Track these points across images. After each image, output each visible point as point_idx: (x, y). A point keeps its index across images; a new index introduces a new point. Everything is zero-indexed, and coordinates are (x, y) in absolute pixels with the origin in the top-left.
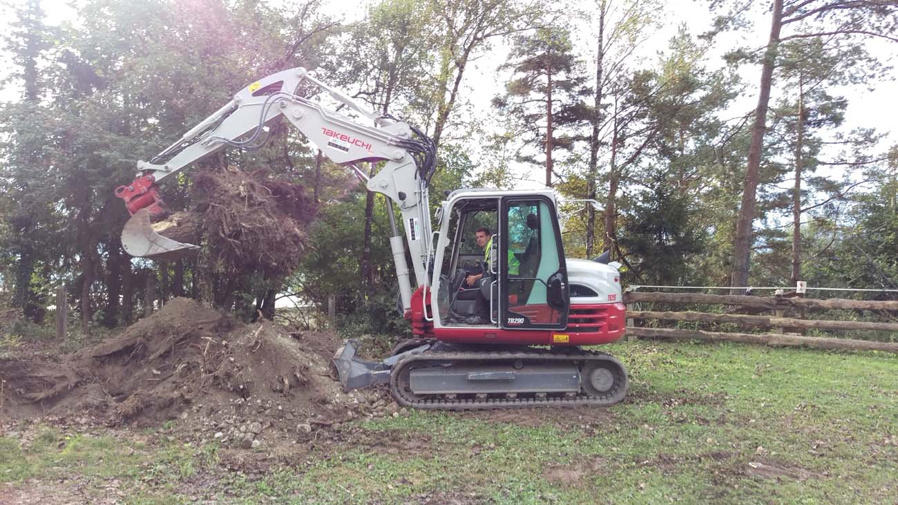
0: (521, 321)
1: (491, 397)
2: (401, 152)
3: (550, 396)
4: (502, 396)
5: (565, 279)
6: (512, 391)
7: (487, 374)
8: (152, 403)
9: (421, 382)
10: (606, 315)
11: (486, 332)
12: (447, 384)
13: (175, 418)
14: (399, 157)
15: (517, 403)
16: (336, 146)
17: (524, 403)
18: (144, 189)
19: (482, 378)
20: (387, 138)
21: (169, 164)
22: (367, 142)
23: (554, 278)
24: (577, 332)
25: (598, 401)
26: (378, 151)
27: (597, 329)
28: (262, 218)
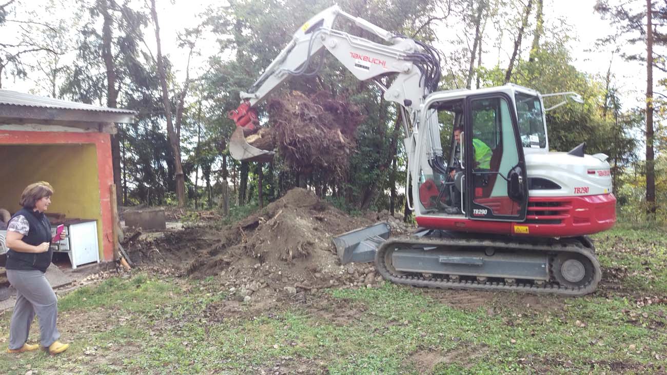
0: (484, 212)
1: (462, 278)
2: (409, 65)
3: (519, 282)
4: (474, 279)
5: (523, 173)
6: (482, 275)
7: (456, 259)
8: (206, 262)
9: (401, 261)
10: (570, 207)
11: (456, 221)
12: (425, 265)
13: (217, 274)
14: (406, 69)
15: (488, 286)
16: (360, 66)
17: (494, 286)
18: (244, 112)
19: (451, 262)
20: (396, 54)
21: (258, 93)
22: (382, 59)
23: (513, 172)
24: (537, 223)
25: (569, 292)
26: (391, 66)
27: (560, 221)
28: (312, 130)
